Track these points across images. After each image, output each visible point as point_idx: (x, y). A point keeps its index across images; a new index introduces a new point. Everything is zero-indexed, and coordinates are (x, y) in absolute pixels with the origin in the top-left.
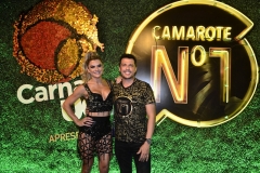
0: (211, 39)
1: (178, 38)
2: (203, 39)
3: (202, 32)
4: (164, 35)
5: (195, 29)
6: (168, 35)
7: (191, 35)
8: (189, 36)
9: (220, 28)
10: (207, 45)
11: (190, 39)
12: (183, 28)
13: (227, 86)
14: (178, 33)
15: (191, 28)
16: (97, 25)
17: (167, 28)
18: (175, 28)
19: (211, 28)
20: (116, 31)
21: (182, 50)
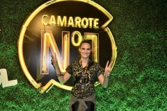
0: (85, 27)
1: (62, 25)
2: (79, 26)
4: (51, 22)
5: (74, 19)
6: (54, 22)
7: (71, 23)
8: (70, 24)
9: (91, 19)
10: (83, 31)
12: (65, 18)
13: (96, 60)
14: (62, 21)
15: (71, 18)
17: (53, 17)
18: (59, 17)
19: (85, 19)
20: (11, 18)
21: (64, 34)
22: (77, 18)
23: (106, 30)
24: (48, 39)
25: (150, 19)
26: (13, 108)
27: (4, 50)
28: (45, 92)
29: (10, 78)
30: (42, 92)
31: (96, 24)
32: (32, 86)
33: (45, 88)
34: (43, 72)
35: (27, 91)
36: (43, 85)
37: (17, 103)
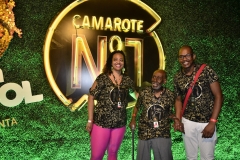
0: (127, 30)
1: (98, 28)
2: (119, 30)
3: (119, 24)
4: (84, 24)
5: (112, 20)
6: (88, 24)
7: (109, 26)
8: (107, 26)
9: (134, 21)
10: (124, 36)
11: (108, 29)
12: (101, 19)
13: (140, 72)
14: (98, 23)
15: (109, 19)
16: (14, 10)
17: (86, 17)
18: (94, 18)
19: (126, 20)
20: (35, 18)
21: (101, 39)
22: (116, 19)
23: (152, 35)
24: (81, 45)
25: (207, 22)
26: (38, 129)
27: (26, 58)
28: (76, 110)
29: (35, 92)
30: (73, 109)
31: (139, 27)
32: (61, 103)
33: (77, 105)
34: (74, 85)
35: (55, 108)
36: (75, 101)
37: (43, 122)
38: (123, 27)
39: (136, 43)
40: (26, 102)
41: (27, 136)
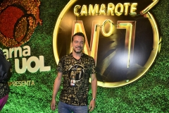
1: (93, 14)
2: (112, 14)
4: (82, 12)
7: (103, 11)
14: (93, 10)
17: (84, 6)
23: (147, 16)
26: (46, 91)
27: (43, 40)
31: (132, 9)
37: (49, 87)
38: (116, 11)
39: (128, 26)
40: (41, 71)
41: (39, 95)
